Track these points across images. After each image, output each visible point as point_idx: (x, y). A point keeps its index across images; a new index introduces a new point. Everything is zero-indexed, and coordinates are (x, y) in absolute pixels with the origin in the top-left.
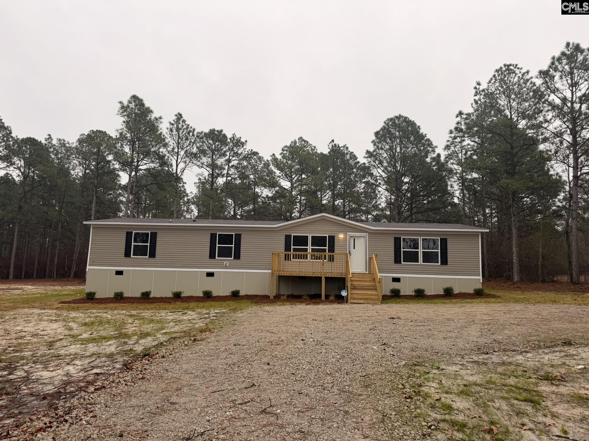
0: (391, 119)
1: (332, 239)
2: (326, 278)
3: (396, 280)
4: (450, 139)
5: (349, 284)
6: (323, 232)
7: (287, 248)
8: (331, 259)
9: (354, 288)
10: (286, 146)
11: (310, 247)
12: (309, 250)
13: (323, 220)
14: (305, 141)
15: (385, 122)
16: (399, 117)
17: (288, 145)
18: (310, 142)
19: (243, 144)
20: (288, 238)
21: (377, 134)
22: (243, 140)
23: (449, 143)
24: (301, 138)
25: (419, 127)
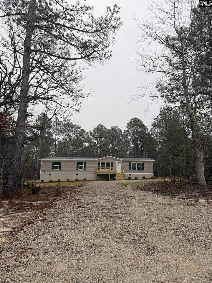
0: (132, 119)
1: (112, 163)
2: (110, 174)
3: (130, 175)
4: (152, 128)
5: (116, 176)
6: (109, 161)
7: (99, 166)
8: (112, 169)
9: (118, 177)
10: (95, 128)
11: (106, 166)
12: (106, 167)
13: (109, 158)
14: (102, 125)
15: (131, 120)
16: (135, 118)
17: (96, 127)
18: (104, 126)
19: (79, 128)
20: (99, 163)
21: (128, 124)
22: (79, 126)
23: (151, 129)
24: (100, 124)
25: (142, 122)
